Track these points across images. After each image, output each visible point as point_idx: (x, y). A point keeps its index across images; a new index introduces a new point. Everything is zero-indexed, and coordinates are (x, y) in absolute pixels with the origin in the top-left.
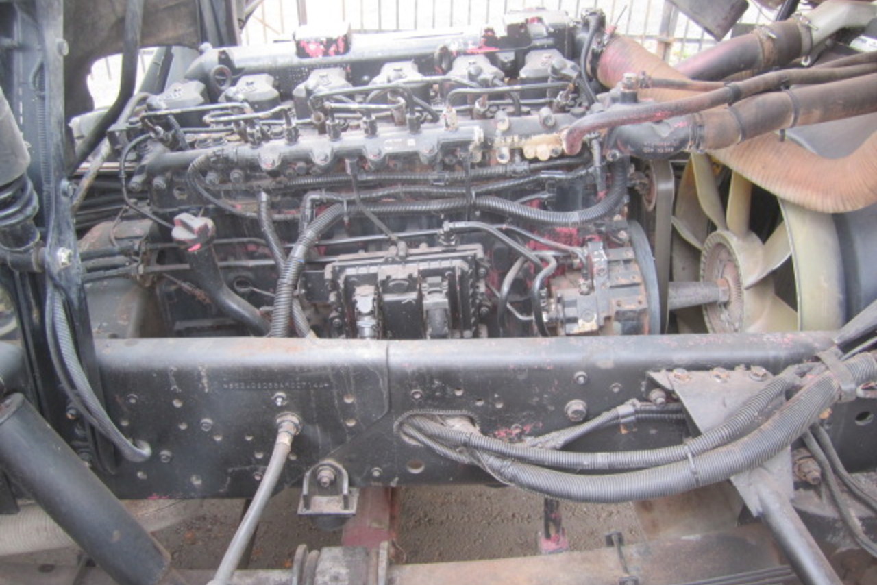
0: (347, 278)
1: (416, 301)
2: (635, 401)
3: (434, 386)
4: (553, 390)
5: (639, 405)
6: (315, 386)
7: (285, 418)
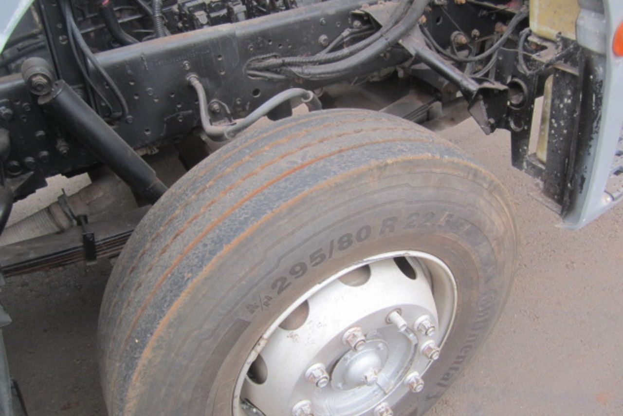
0: (189, 8)
1: (227, 13)
2: (348, 29)
3: (259, 41)
4: (312, 31)
5: (350, 30)
6: (202, 53)
7: (190, 77)
